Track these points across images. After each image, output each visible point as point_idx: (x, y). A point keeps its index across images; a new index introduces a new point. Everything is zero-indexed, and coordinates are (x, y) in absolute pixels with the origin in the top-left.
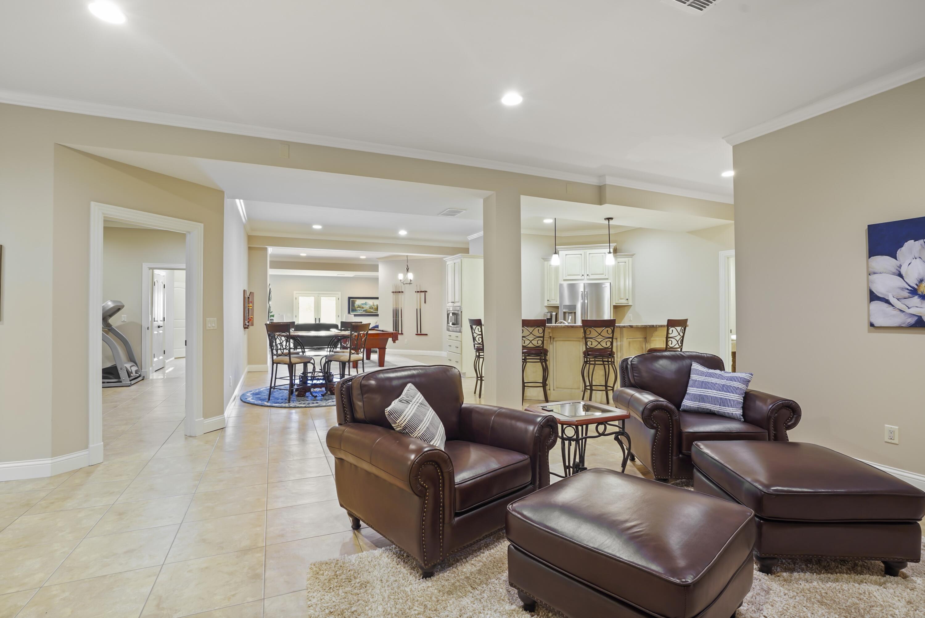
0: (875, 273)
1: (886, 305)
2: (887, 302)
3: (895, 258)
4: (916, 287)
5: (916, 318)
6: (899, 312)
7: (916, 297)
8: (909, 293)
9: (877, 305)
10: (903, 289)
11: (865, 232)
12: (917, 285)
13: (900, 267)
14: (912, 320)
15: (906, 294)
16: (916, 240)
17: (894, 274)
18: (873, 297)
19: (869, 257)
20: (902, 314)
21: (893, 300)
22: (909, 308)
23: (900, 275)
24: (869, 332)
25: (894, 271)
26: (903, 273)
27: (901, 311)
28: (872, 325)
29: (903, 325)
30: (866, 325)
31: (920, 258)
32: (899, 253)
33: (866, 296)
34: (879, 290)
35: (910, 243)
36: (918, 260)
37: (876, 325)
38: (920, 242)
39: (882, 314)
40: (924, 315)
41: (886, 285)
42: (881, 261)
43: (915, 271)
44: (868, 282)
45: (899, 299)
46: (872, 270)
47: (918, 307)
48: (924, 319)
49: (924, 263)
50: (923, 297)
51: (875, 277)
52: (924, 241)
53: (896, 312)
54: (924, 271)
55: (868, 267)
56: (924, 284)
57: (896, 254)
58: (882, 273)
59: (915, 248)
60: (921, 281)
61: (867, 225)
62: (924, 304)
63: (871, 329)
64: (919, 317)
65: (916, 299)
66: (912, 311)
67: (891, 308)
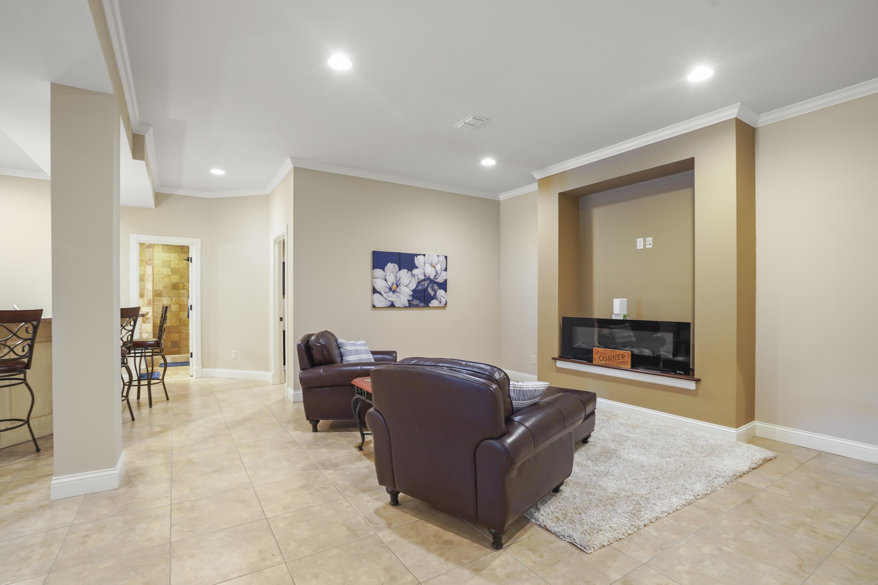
0: (376, 278)
1: (380, 295)
2: (381, 294)
3: (384, 270)
4: (391, 287)
6: (385, 299)
8: (389, 290)
9: (377, 295)
10: (386, 288)
11: (371, 254)
12: (392, 286)
13: (386, 276)
14: (390, 304)
15: (388, 290)
16: (392, 263)
17: (383, 280)
18: (375, 291)
19: (373, 269)
20: (386, 301)
21: (383, 293)
22: (389, 297)
23: (386, 280)
24: (372, 310)
25: (384, 278)
27: (386, 298)
28: (374, 306)
29: (387, 306)
30: (370, 306)
31: (393, 272)
32: (387, 268)
33: (370, 290)
34: (378, 288)
35: (389, 264)
36: (392, 273)
37: (376, 307)
38: (393, 264)
39: (379, 301)
40: (395, 301)
41: (380, 285)
42: (378, 272)
43: (391, 279)
44: (372, 282)
45: (385, 293)
46: (374, 276)
47: (392, 297)
48: (394, 303)
49: (394, 275)
50: (394, 292)
51: (376, 280)
52: (395, 264)
53: (384, 299)
54: (395, 279)
55: (372, 274)
56: (395, 285)
57: (384, 269)
58: (378, 278)
59: (391, 267)
60: (393, 284)
61: (372, 251)
62: (395, 295)
63: (373, 309)
64: (392, 302)
65: (391, 293)
66: (390, 299)
67: (382, 297)
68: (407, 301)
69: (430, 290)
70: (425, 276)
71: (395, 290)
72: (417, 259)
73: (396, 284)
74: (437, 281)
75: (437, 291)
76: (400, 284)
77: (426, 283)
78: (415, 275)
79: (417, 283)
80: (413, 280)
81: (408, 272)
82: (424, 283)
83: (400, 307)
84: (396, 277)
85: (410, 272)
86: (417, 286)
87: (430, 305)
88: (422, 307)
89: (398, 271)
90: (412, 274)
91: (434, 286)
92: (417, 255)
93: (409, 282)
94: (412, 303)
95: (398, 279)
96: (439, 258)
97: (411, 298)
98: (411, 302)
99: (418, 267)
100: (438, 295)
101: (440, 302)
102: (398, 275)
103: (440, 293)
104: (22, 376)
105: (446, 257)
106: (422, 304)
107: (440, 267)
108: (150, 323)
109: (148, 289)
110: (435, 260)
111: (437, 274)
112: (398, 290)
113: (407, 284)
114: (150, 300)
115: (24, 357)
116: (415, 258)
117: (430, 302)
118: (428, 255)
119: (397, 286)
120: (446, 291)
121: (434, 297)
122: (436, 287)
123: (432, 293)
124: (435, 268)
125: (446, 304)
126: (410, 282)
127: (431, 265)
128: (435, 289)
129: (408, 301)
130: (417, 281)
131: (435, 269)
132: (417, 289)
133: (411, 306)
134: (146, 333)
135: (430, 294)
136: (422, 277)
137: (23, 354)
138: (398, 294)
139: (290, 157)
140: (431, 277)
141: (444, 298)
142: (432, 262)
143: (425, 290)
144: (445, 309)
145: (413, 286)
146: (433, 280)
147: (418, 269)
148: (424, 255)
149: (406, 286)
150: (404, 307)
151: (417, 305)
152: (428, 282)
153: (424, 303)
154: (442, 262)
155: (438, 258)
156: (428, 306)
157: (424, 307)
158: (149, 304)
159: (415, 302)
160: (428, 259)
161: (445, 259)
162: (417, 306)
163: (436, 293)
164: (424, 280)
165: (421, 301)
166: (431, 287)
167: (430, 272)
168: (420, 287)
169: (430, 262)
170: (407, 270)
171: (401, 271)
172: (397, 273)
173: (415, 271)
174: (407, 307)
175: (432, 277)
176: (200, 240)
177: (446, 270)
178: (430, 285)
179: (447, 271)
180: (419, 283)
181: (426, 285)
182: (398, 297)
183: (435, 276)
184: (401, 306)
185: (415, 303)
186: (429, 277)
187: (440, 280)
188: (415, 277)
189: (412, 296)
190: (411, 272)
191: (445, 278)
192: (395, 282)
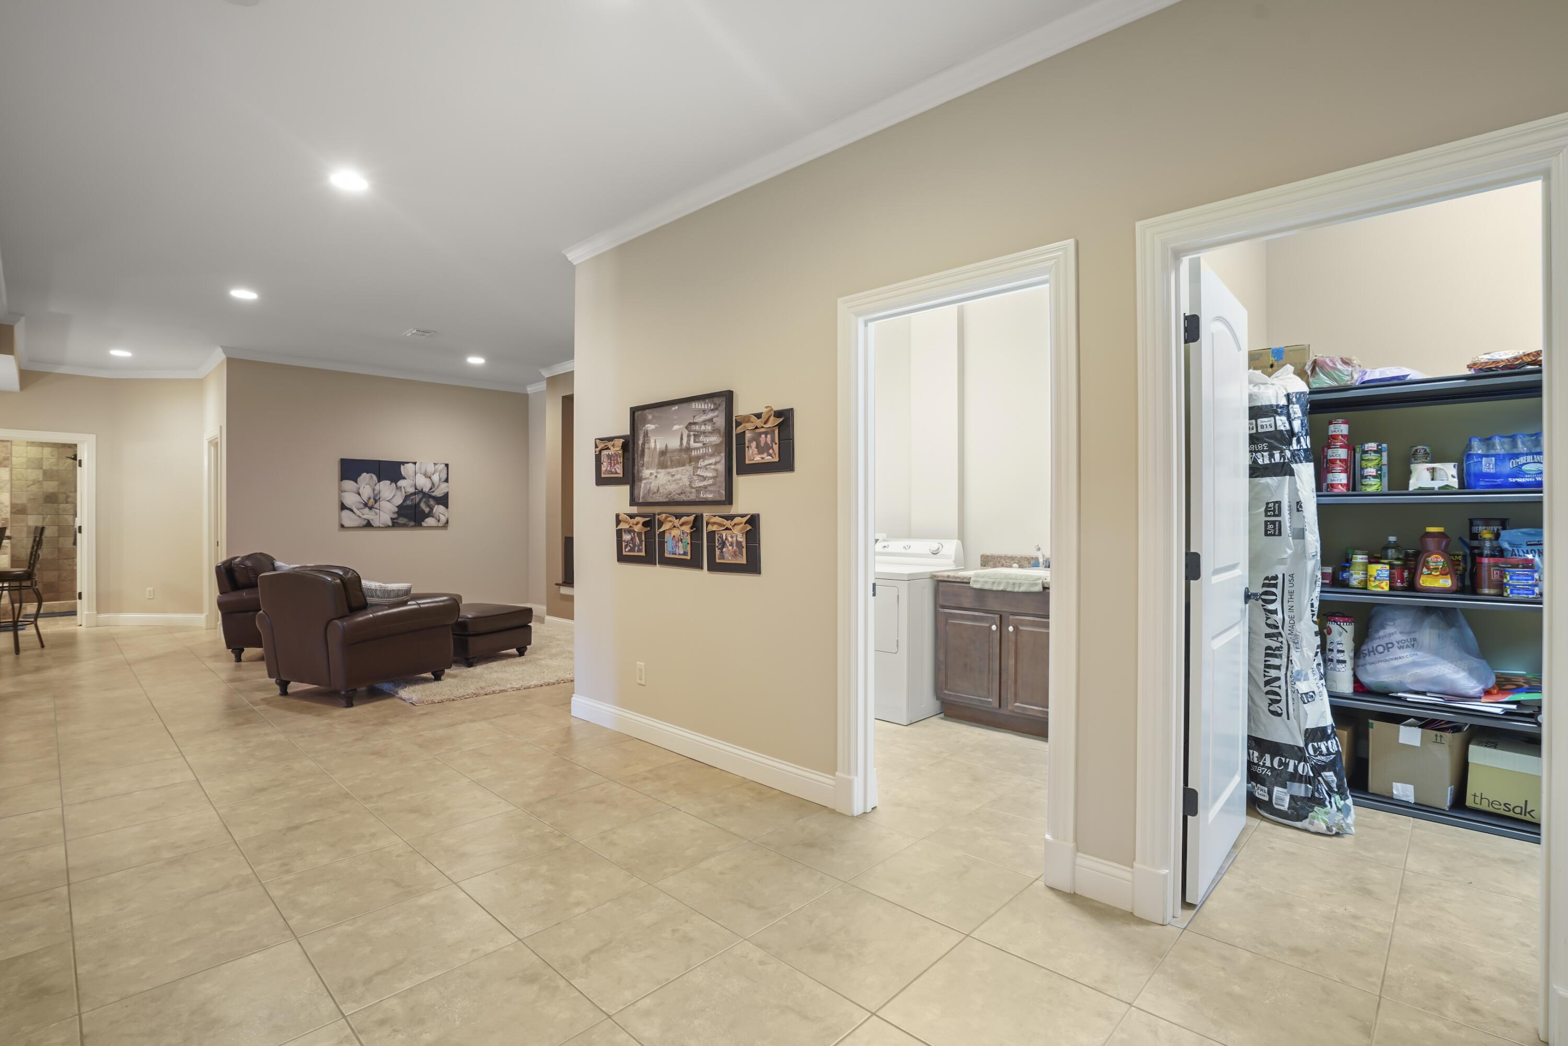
0: (345, 491)
1: (351, 513)
2: (352, 510)
3: (356, 482)
5: (366, 521)
6: (358, 518)
7: (367, 508)
8: (364, 506)
9: (345, 512)
10: (360, 503)
11: (337, 463)
12: (367, 501)
13: (359, 489)
14: (365, 523)
15: (362, 506)
16: (368, 473)
17: (355, 493)
18: (343, 507)
19: (342, 480)
21: (355, 510)
22: (363, 515)
23: (359, 494)
24: (339, 530)
25: (355, 490)
26: (361, 492)
27: (359, 517)
28: (342, 526)
29: (361, 526)
30: (337, 526)
31: (369, 484)
32: (360, 479)
33: (337, 506)
34: (348, 503)
35: (365, 475)
36: (368, 486)
37: (346, 526)
38: (370, 474)
39: (348, 519)
40: (372, 520)
41: (350, 499)
42: (349, 484)
43: (367, 492)
44: (340, 496)
45: (358, 509)
46: (343, 489)
47: (368, 514)
48: (370, 521)
49: (371, 487)
50: (371, 508)
51: (344, 494)
52: (372, 474)
53: (356, 518)
54: (372, 493)
55: (340, 486)
56: (372, 500)
57: (357, 480)
58: (349, 492)
59: (365, 477)
60: (369, 498)
61: (339, 459)
62: (372, 513)
63: (341, 529)
64: (369, 520)
65: (367, 510)
66: (365, 517)
67: (354, 515)
68: (390, 519)
69: (423, 505)
70: (416, 489)
71: (372, 506)
72: (404, 468)
73: (374, 499)
74: (434, 494)
75: (434, 507)
76: (379, 498)
77: (417, 498)
78: (401, 487)
79: (404, 496)
80: (399, 493)
81: (391, 484)
82: (414, 497)
83: (379, 527)
84: (374, 490)
85: (394, 485)
86: (404, 501)
87: (424, 524)
88: (412, 527)
89: (377, 482)
90: (396, 486)
91: (429, 501)
92: (403, 463)
93: (392, 496)
94: (397, 523)
95: (376, 492)
96: (437, 466)
97: (396, 516)
98: (395, 521)
99: (406, 477)
100: (435, 512)
101: (439, 521)
102: (377, 487)
103: (439, 509)
105: (447, 465)
106: (412, 523)
107: (438, 478)
110: (430, 469)
111: (434, 487)
112: (376, 506)
113: (390, 498)
116: (402, 467)
117: (423, 521)
118: (421, 463)
119: (376, 501)
120: (446, 506)
121: (430, 514)
122: (432, 502)
123: (427, 510)
124: (430, 478)
125: (447, 522)
126: (394, 496)
127: (424, 475)
128: (431, 505)
129: (392, 519)
130: (404, 495)
131: (431, 480)
132: (405, 504)
133: (396, 525)
135: (423, 511)
136: (412, 490)
138: (378, 511)
139: (221, 347)
140: (424, 490)
141: (445, 516)
142: (426, 471)
143: (416, 506)
144: (447, 529)
145: (399, 501)
146: (427, 494)
147: (405, 480)
148: (415, 463)
149: (388, 501)
150: (386, 527)
151: (404, 524)
152: (420, 496)
153: (415, 521)
154: (440, 472)
155: (435, 466)
156: (421, 525)
157: (415, 526)
159: (402, 520)
160: (420, 468)
161: (446, 467)
162: (404, 526)
163: (432, 509)
164: (415, 494)
165: (410, 519)
166: (424, 502)
167: (423, 483)
168: (409, 502)
169: (423, 471)
170: (389, 482)
171: (381, 483)
172: (376, 485)
173: (401, 483)
174: (389, 526)
175: (426, 490)
177: (447, 480)
178: (424, 500)
179: (448, 482)
180: (407, 497)
181: (417, 500)
182: (377, 514)
183: (431, 489)
184: (381, 526)
185: (402, 522)
186: (422, 490)
187: (438, 493)
188: (401, 490)
189: (397, 513)
190: (396, 484)
191: (446, 491)
192: (372, 496)
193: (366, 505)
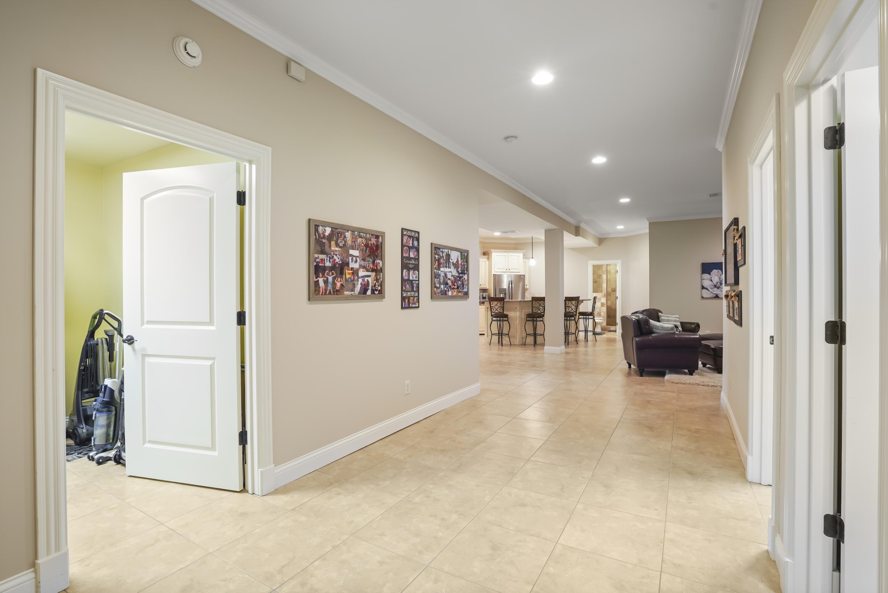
0: (704, 279)
1: (707, 290)
2: (707, 289)
3: (710, 275)
7: (716, 288)
9: (704, 290)
10: (712, 285)
11: (700, 265)
13: (711, 278)
14: (715, 295)
15: (713, 287)
16: (716, 270)
17: (710, 280)
18: (703, 288)
19: (702, 274)
20: (712, 294)
21: (709, 289)
22: (714, 291)
23: (711, 281)
24: (701, 299)
25: (710, 279)
26: (712, 280)
27: (712, 292)
28: (703, 297)
29: (712, 297)
30: (700, 297)
32: (712, 273)
33: (700, 287)
34: (705, 285)
35: (714, 270)
36: (716, 276)
37: (704, 297)
39: (705, 294)
40: (719, 294)
41: (707, 283)
42: (706, 276)
43: (715, 279)
44: (701, 282)
45: (711, 289)
46: (703, 278)
47: (716, 291)
48: (718, 295)
49: (718, 276)
50: (718, 288)
51: (704, 281)
52: (719, 270)
53: (710, 293)
54: (719, 279)
55: (701, 277)
56: (719, 284)
57: (710, 273)
58: (706, 279)
59: (716, 272)
60: (717, 283)
61: (701, 263)
62: (719, 290)
63: (702, 298)
65: (716, 289)
66: (715, 292)
67: (708, 292)
73: (720, 283)
76: (723, 283)
84: (720, 278)
89: (722, 274)
95: (721, 279)
104: (541, 319)
108: (605, 307)
109: (604, 288)
112: (721, 287)
114: (605, 294)
115: (542, 312)
134: (603, 312)
137: (542, 311)
138: (722, 289)
139: (646, 218)
158: (605, 296)
172: (721, 276)
176: (621, 260)
182: (722, 291)
192: (719, 281)
193: (715, 286)
